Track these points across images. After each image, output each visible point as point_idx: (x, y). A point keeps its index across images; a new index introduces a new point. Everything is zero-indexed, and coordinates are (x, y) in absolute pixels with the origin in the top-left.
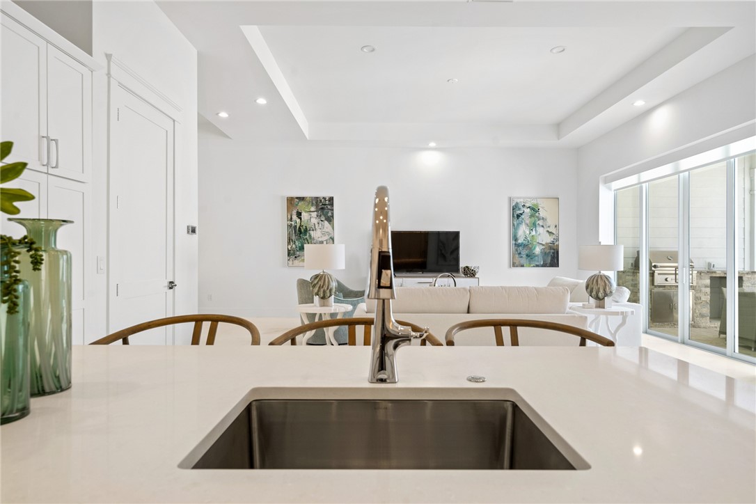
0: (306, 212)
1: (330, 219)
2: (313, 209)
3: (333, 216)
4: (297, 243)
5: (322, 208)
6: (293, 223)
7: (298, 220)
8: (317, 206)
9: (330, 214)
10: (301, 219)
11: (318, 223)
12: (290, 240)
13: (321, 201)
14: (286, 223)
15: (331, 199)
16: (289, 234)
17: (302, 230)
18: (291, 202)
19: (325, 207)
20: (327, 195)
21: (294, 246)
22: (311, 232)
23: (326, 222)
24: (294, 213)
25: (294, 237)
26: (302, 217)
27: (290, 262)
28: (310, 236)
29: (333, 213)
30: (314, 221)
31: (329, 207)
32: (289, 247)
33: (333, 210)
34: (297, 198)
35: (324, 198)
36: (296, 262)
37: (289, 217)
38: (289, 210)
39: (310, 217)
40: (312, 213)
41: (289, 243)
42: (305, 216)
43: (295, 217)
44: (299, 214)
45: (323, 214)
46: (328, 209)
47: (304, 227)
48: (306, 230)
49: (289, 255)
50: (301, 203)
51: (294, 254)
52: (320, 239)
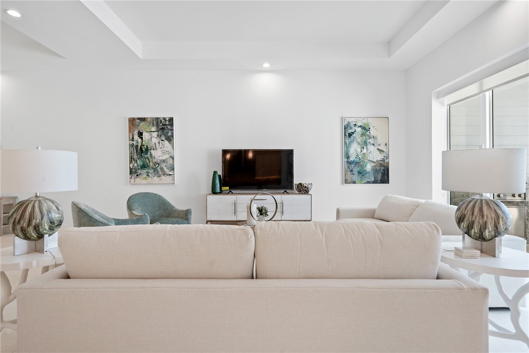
0: (147, 132)
1: (170, 139)
2: (154, 129)
3: (172, 136)
4: (138, 162)
5: (162, 128)
6: (135, 143)
7: (140, 140)
8: (157, 126)
9: (170, 134)
10: (142, 138)
11: (159, 143)
12: (132, 159)
13: (161, 121)
14: (127, 143)
15: (171, 120)
16: (131, 153)
17: (144, 149)
18: (132, 121)
19: (165, 127)
20: (167, 116)
21: (136, 165)
22: (152, 151)
23: (166, 142)
24: (136, 133)
25: (135, 156)
26: (143, 137)
27: (132, 180)
28: (151, 155)
29: (172, 133)
30: (155, 140)
31: (169, 127)
32: (131, 166)
33: (173, 130)
34: (138, 119)
35: (164, 119)
36: (138, 180)
37: (131, 137)
38: (131, 130)
39: (151, 137)
40: (152, 133)
41: (131, 162)
42: (146, 135)
43: (136, 137)
44: (140, 134)
45: (164, 134)
46: (168, 129)
47: (145, 147)
48: (147, 150)
49: (131, 173)
50: (142, 124)
51: (136, 172)
52: (161, 158)
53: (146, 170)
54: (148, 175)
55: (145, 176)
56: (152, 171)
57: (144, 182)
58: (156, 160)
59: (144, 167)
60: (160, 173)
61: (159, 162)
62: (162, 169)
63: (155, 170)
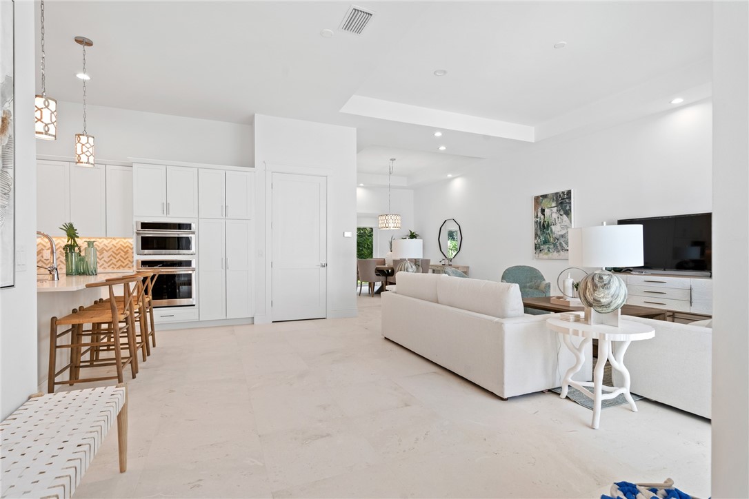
0: (548, 208)
1: (568, 213)
2: (554, 204)
3: (570, 210)
4: (541, 238)
5: (561, 203)
6: (538, 219)
7: (542, 217)
8: (557, 201)
9: (568, 208)
10: (544, 215)
11: (558, 218)
12: (536, 235)
13: (560, 196)
14: (533, 220)
15: (569, 192)
16: (536, 230)
17: (546, 225)
18: (537, 199)
19: (563, 201)
20: (565, 189)
21: (539, 241)
22: (553, 227)
23: (565, 216)
24: (539, 210)
25: (539, 233)
26: (545, 213)
27: (537, 255)
28: (551, 230)
29: (570, 207)
30: (555, 216)
31: (567, 201)
32: (536, 241)
33: (570, 203)
34: (542, 196)
35: (563, 193)
36: (541, 255)
37: (536, 214)
38: (536, 208)
39: (552, 213)
40: (553, 209)
41: (536, 238)
42: (547, 211)
43: (540, 214)
44: (543, 211)
45: (562, 208)
46: (567, 203)
47: (547, 223)
48: (548, 225)
49: (536, 247)
50: (545, 201)
51: (539, 248)
52: (560, 233)
53: (547, 246)
54: (549, 251)
55: (546, 251)
56: (552, 246)
57: (545, 257)
58: (554, 236)
59: (546, 242)
60: (559, 248)
61: (558, 237)
62: (560, 243)
63: (555, 245)
